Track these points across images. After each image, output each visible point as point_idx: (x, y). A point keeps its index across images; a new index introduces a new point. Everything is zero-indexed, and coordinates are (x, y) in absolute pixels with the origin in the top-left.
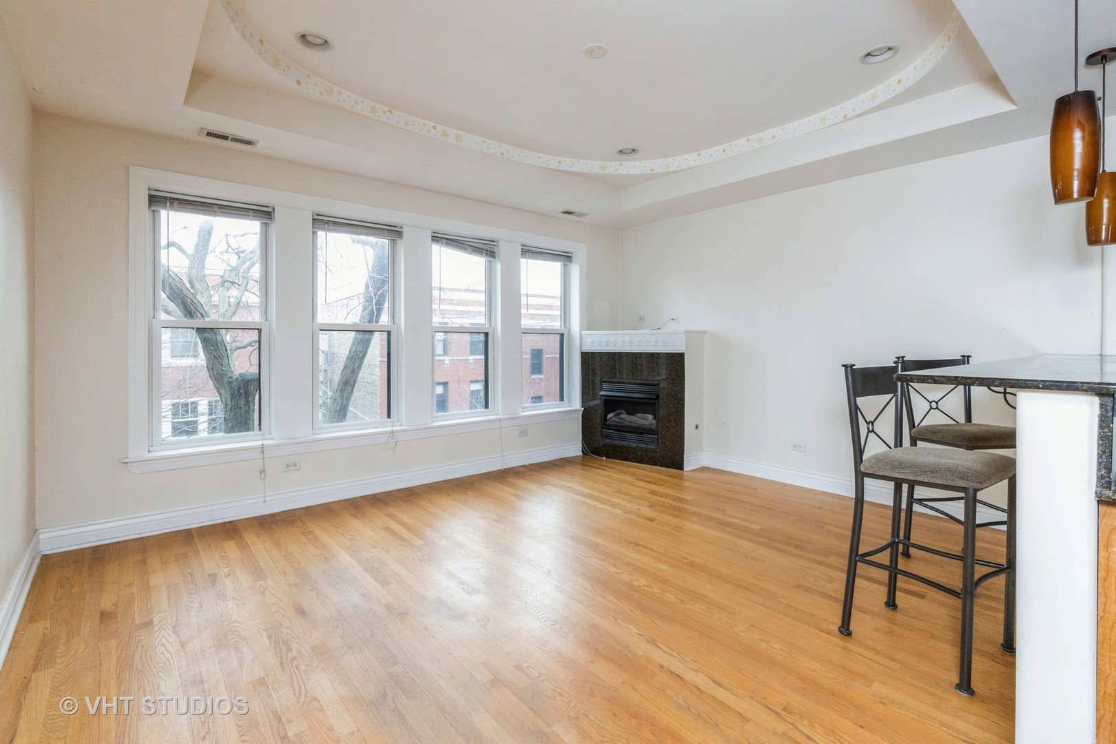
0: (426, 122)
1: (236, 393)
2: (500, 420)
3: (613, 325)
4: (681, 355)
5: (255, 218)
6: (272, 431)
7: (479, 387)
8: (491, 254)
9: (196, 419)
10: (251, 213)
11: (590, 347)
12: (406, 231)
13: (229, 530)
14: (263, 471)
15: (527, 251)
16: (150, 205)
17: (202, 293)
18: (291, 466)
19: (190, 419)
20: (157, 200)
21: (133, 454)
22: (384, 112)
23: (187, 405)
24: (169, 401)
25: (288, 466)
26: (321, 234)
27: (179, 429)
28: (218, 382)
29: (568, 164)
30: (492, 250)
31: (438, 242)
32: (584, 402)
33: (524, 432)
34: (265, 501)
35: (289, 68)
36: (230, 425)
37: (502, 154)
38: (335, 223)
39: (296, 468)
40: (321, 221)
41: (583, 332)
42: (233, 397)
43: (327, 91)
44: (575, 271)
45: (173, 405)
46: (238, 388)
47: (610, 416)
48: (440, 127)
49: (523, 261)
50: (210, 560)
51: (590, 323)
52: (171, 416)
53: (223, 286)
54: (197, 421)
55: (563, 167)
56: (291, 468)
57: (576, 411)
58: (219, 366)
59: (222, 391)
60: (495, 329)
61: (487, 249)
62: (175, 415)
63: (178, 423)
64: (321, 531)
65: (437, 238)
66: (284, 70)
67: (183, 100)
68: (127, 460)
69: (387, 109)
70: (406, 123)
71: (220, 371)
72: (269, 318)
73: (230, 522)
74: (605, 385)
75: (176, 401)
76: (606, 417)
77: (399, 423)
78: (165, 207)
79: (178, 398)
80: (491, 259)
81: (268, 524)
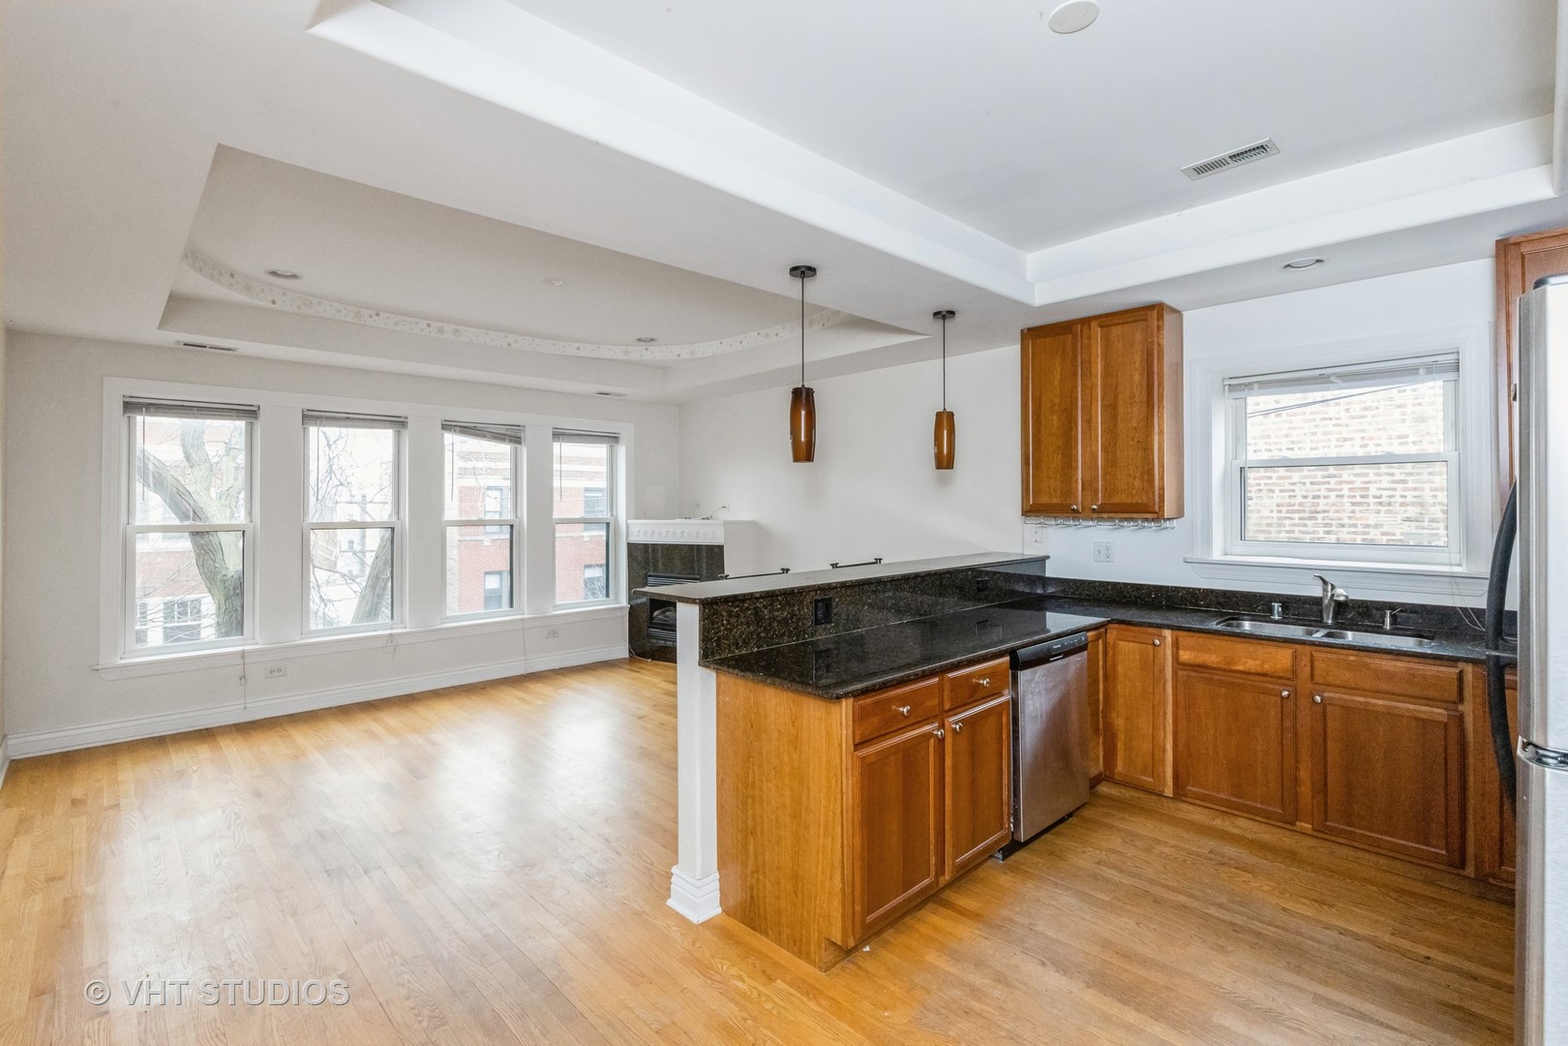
0: (418, 320)
1: (232, 592)
2: (523, 620)
3: (667, 514)
4: (721, 548)
5: (238, 418)
6: (257, 635)
7: (599, 573)
8: (516, 440)
9: (196, 623)
10: (235, 413)
11: (636, 539)
12: (410, 421)
13: (205, 735)
14: (243, 677)
15: (559, 435)
16: (125, 412)
17: (199, 465)
18: (275, 672)
19: (189, 623)
20: (131, 406)
21: (103, 662)
22: (371, 316)
23: (183, 604)
24: (158, 599)
25: (272, 672)
26: (313, 430)
27: (172, 637)
28: (210, 581)
29: (586, 351)
30: (519, 435)
31: (451, 430)
32: (630, 598)
33: (554, 633)
34: (245, 708)
35: (263, 290)
36: (223, 630)
37: (509, 345)
38: (327, 418)
39: (282, 673)
40: (310, 417)
41: (629, 521)
42: (227, 598)
43: (305, 304)
44: (622, 451)
45: (166, 604)
46: (234, 589)
47: (656, 613)
48: (434, 324)
49: (556, 446)
50: (180, 759)
51: (639, 511)
52: (162, 619)
53: (228, 455)
54: (199, 625)
55: (582, 353)
56: (275, 674)
57: (622, 608)
58: (210, 562)
59: (216, 592)
60: (521, 522)
61: (512, 435)
62: (169, 616)
63: (171, 628)
64: (301, 737)
65: (447, 426)
66: (258, 294)
67: (158, 323)
68: (97, 667)
69: (373, 313)
70: (395, 324)
71: (212, 568)
72: (254, 520)
73: (207, 729)
74: (650, 579)
75: (170, 598)
76: (652, 613)
77: (403, 626)
78: (141, 413)
79: (172, 594)
80: (516, 445)
81: (245, 729)
